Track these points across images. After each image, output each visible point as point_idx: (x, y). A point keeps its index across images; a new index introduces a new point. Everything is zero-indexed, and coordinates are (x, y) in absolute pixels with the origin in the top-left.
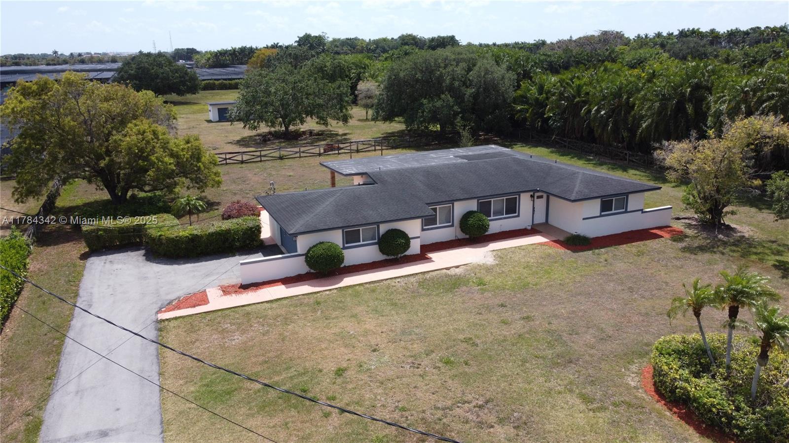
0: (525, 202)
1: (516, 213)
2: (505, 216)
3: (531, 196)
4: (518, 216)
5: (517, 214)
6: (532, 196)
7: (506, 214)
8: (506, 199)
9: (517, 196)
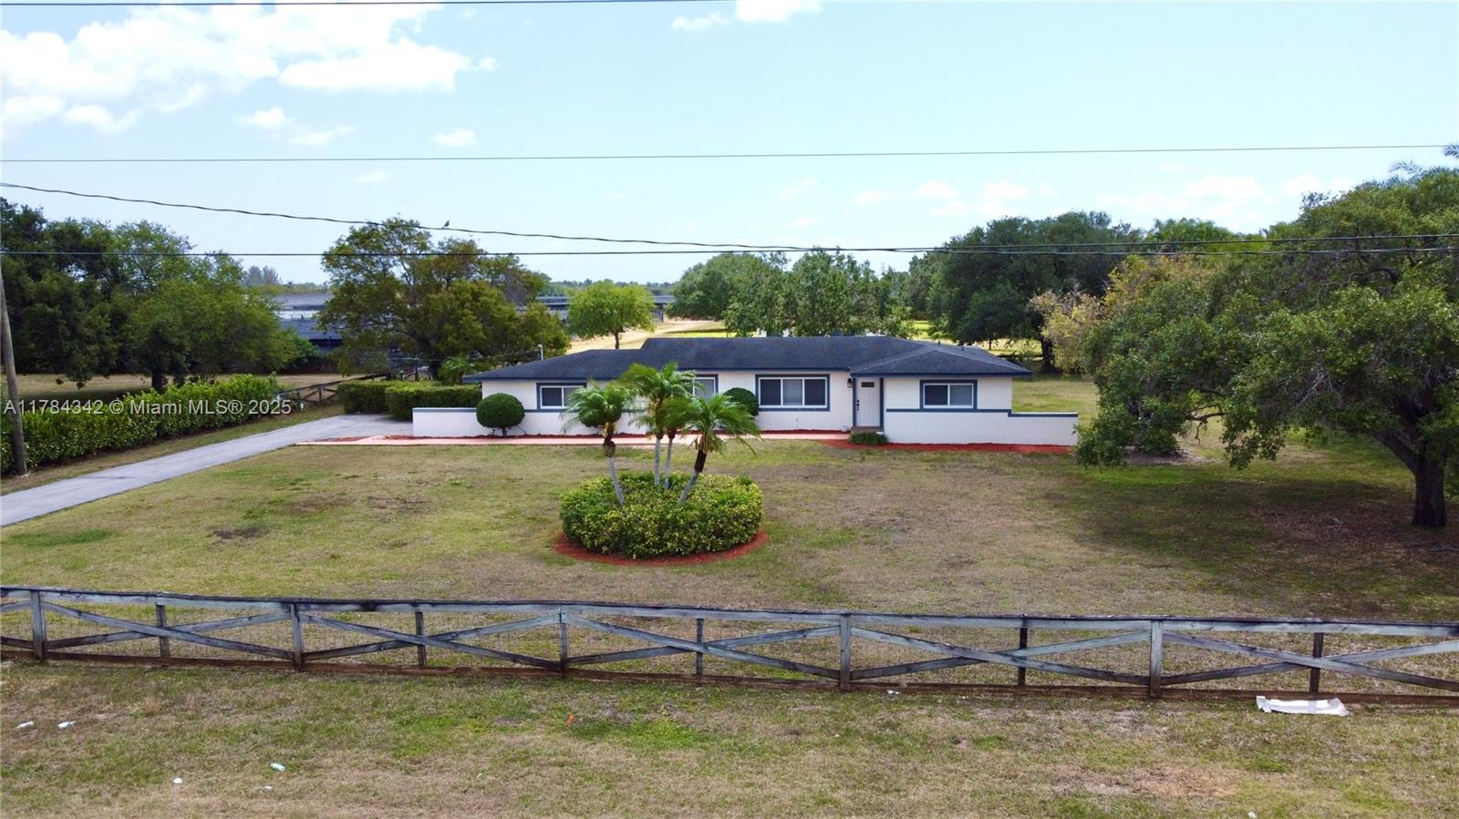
0: (838, 388)
1: (824, 404)
2: (804, 406)
3: (849, 381)
4: (828, 409)
5: (825, 406)
6: (852, 383)
7: (806, 404)
8: (806, 380)
9: (825, 378)
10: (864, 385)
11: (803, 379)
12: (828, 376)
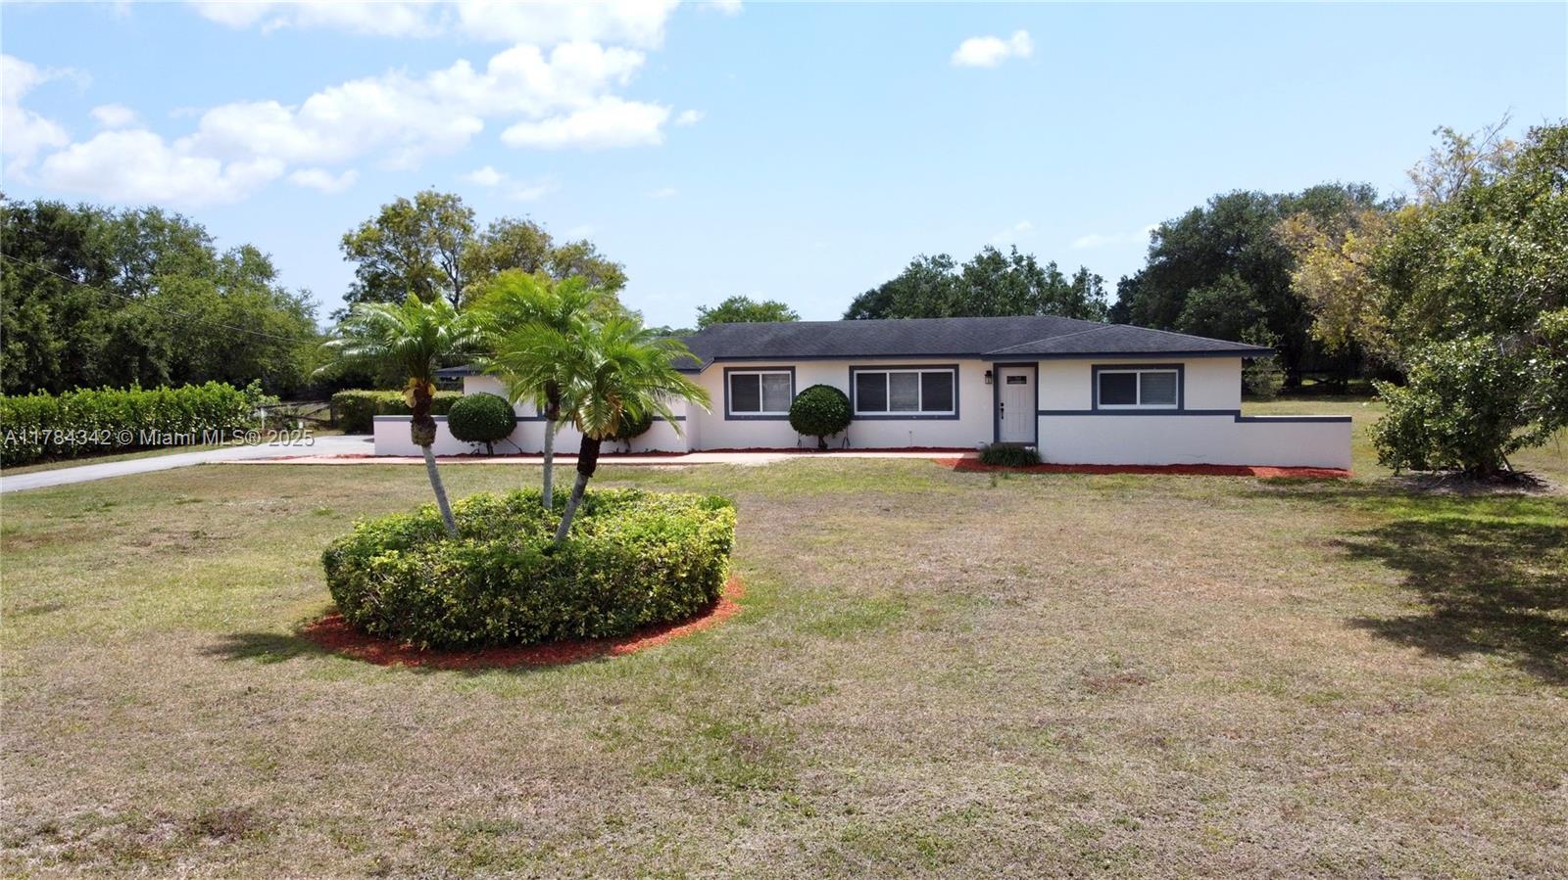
0: (972, 387)
1: (951, 409)
2: (920, 413)
3: (988, 374)
4: (956, 417)
5: (953, 413)
6: (993, 377)
7: (923, 410)
8: (923, 374)
9: (952, 371)
10: (1011, 380)
11: (920, 372)
12: (956, 367)
